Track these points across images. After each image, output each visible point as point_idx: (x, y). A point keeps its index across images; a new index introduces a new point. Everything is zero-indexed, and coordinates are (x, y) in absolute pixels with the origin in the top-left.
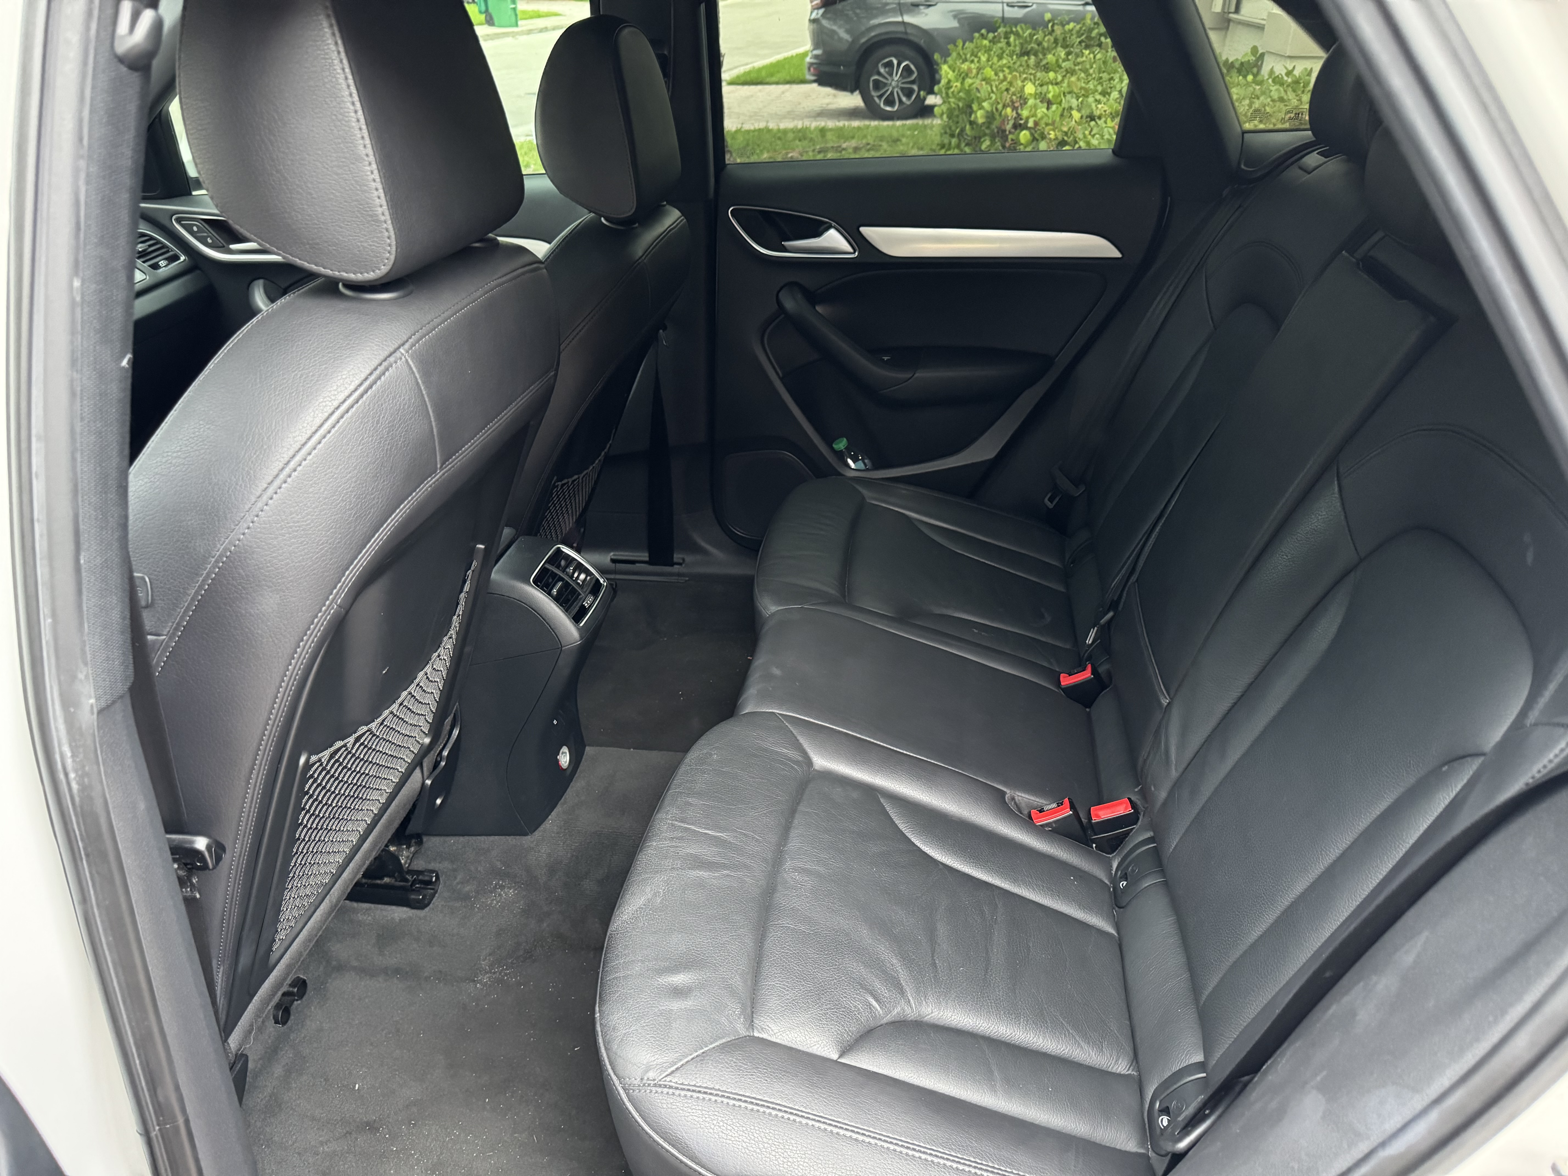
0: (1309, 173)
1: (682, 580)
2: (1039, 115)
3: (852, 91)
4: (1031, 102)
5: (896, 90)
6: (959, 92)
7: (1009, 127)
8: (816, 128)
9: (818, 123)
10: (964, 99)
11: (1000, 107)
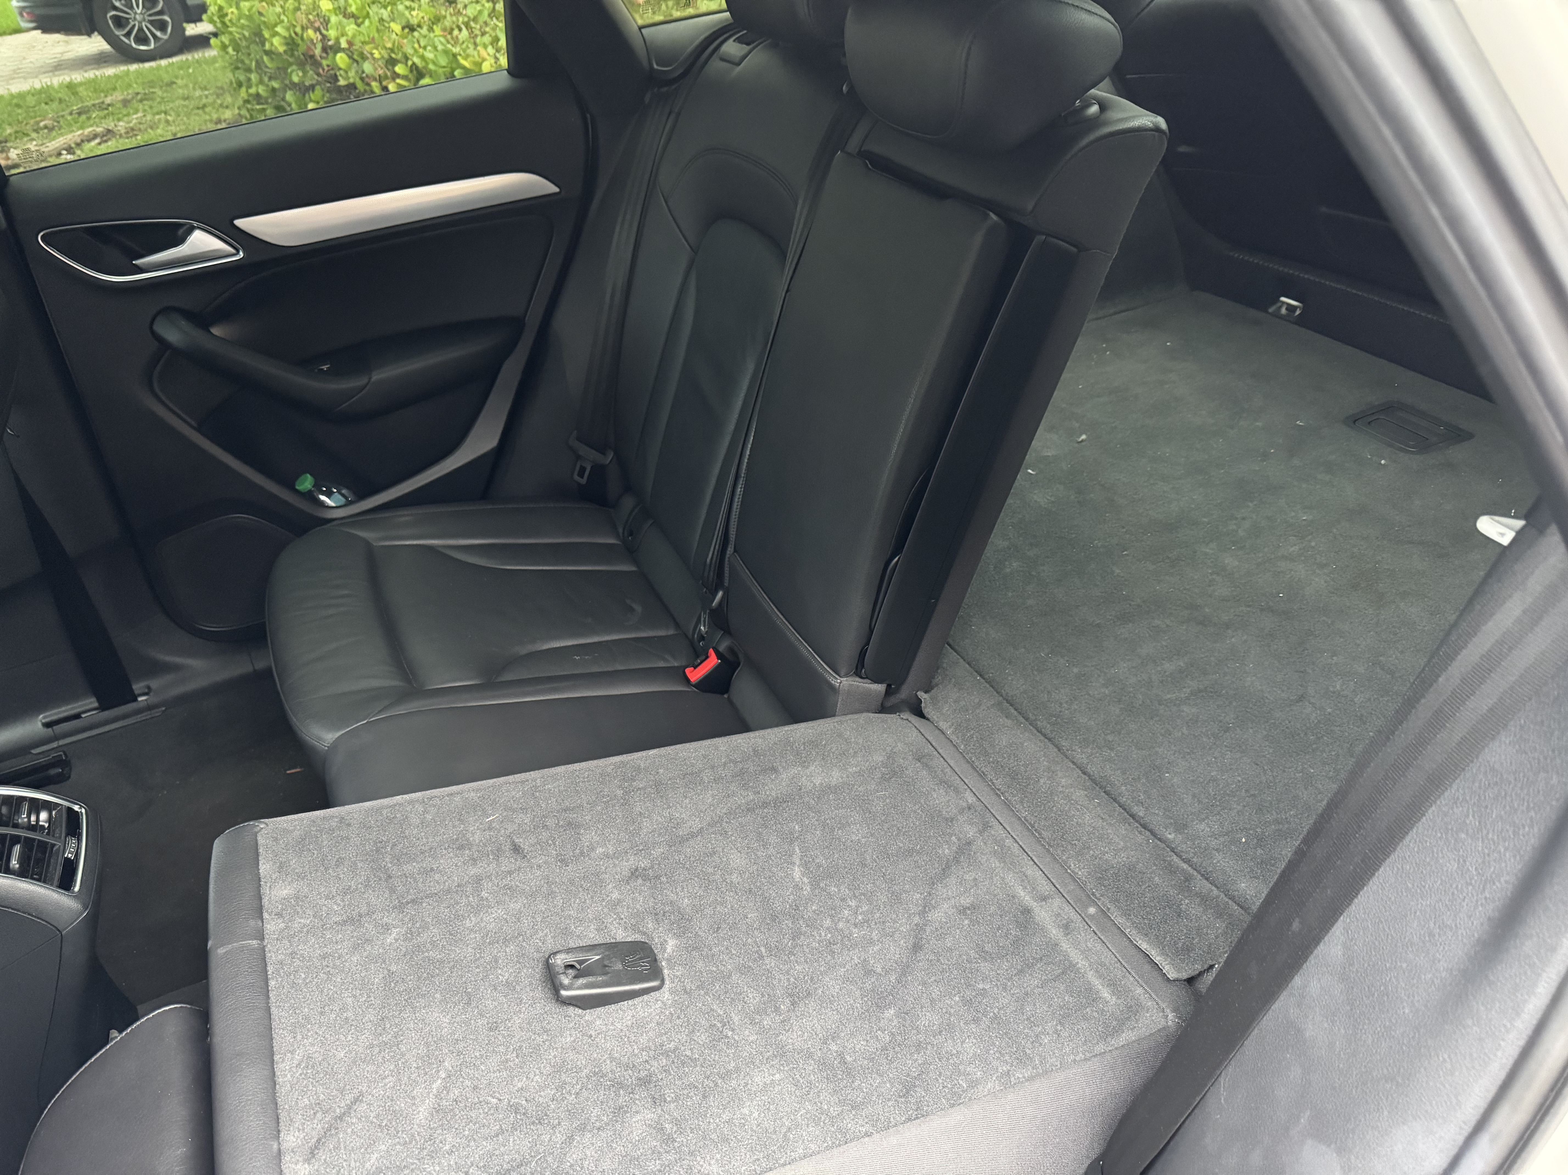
0: (739, 64)
1: (157, 712)
2: (350, 34)
3: (89, 34)
4: (334, 19)
5: (143, 24)
6: (239, 19)
7: (318, 51)
8: (61, 85)
9: (61, 78)
10: (248, 26)
11: (298, 30)
